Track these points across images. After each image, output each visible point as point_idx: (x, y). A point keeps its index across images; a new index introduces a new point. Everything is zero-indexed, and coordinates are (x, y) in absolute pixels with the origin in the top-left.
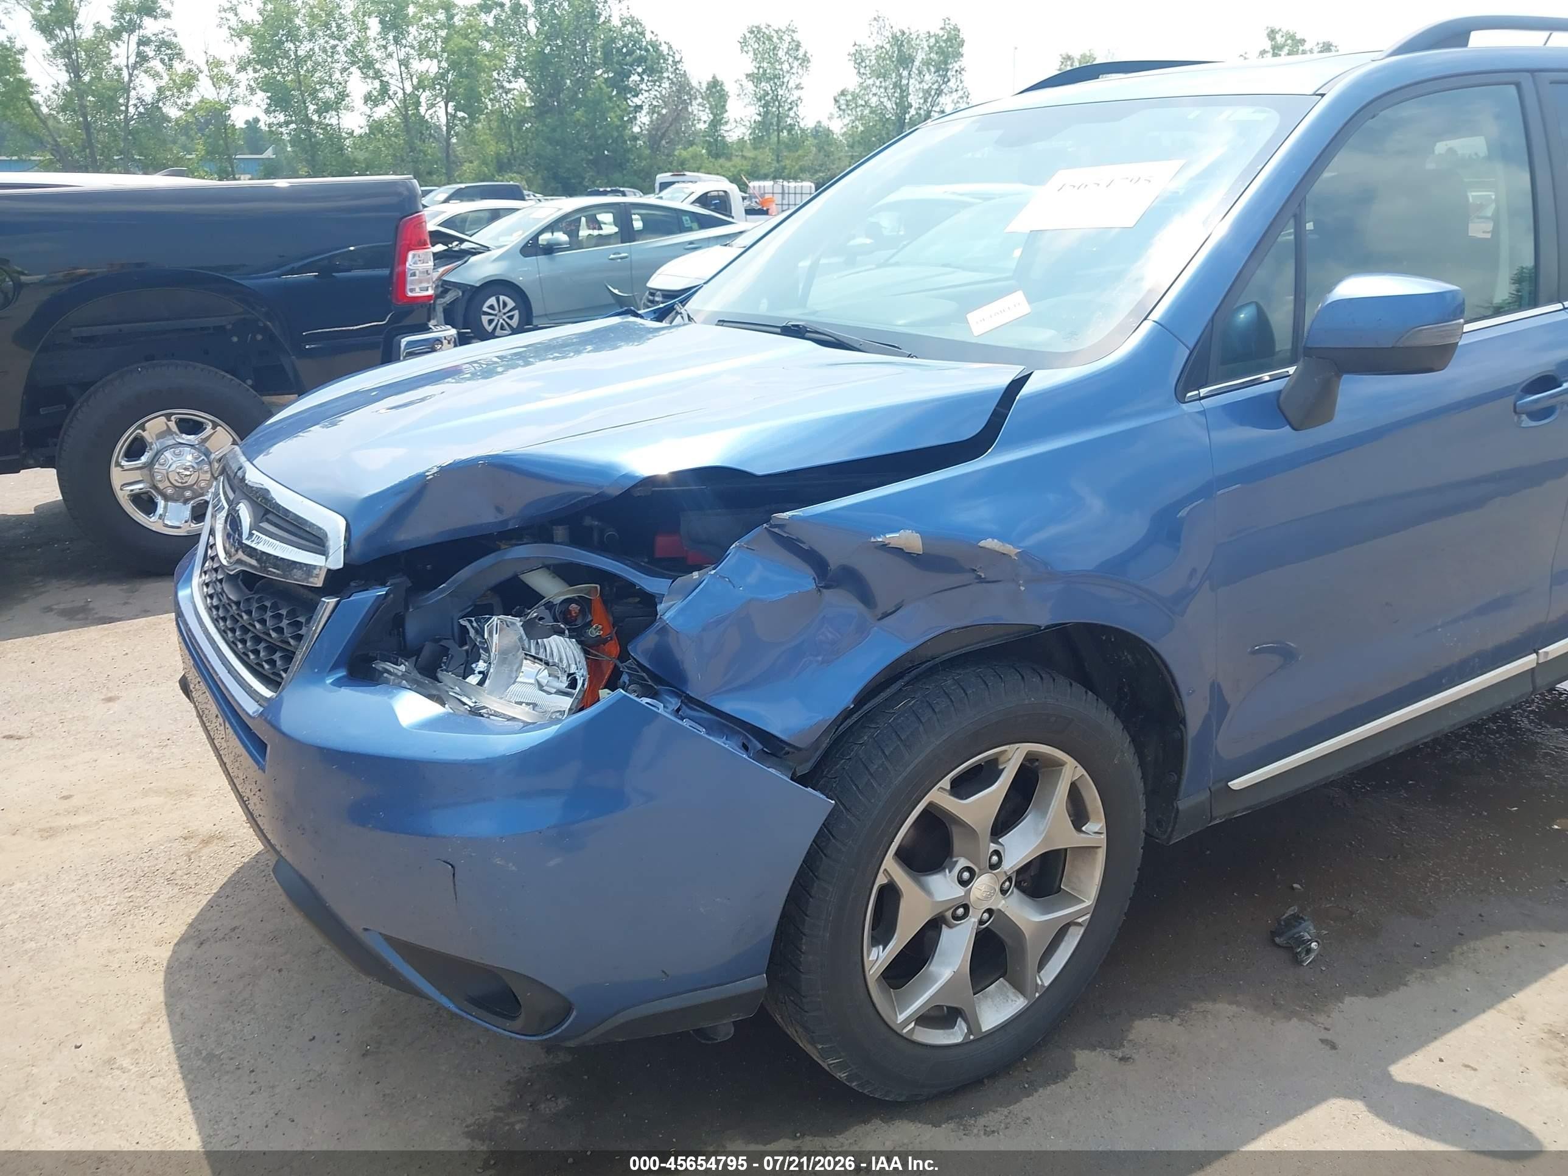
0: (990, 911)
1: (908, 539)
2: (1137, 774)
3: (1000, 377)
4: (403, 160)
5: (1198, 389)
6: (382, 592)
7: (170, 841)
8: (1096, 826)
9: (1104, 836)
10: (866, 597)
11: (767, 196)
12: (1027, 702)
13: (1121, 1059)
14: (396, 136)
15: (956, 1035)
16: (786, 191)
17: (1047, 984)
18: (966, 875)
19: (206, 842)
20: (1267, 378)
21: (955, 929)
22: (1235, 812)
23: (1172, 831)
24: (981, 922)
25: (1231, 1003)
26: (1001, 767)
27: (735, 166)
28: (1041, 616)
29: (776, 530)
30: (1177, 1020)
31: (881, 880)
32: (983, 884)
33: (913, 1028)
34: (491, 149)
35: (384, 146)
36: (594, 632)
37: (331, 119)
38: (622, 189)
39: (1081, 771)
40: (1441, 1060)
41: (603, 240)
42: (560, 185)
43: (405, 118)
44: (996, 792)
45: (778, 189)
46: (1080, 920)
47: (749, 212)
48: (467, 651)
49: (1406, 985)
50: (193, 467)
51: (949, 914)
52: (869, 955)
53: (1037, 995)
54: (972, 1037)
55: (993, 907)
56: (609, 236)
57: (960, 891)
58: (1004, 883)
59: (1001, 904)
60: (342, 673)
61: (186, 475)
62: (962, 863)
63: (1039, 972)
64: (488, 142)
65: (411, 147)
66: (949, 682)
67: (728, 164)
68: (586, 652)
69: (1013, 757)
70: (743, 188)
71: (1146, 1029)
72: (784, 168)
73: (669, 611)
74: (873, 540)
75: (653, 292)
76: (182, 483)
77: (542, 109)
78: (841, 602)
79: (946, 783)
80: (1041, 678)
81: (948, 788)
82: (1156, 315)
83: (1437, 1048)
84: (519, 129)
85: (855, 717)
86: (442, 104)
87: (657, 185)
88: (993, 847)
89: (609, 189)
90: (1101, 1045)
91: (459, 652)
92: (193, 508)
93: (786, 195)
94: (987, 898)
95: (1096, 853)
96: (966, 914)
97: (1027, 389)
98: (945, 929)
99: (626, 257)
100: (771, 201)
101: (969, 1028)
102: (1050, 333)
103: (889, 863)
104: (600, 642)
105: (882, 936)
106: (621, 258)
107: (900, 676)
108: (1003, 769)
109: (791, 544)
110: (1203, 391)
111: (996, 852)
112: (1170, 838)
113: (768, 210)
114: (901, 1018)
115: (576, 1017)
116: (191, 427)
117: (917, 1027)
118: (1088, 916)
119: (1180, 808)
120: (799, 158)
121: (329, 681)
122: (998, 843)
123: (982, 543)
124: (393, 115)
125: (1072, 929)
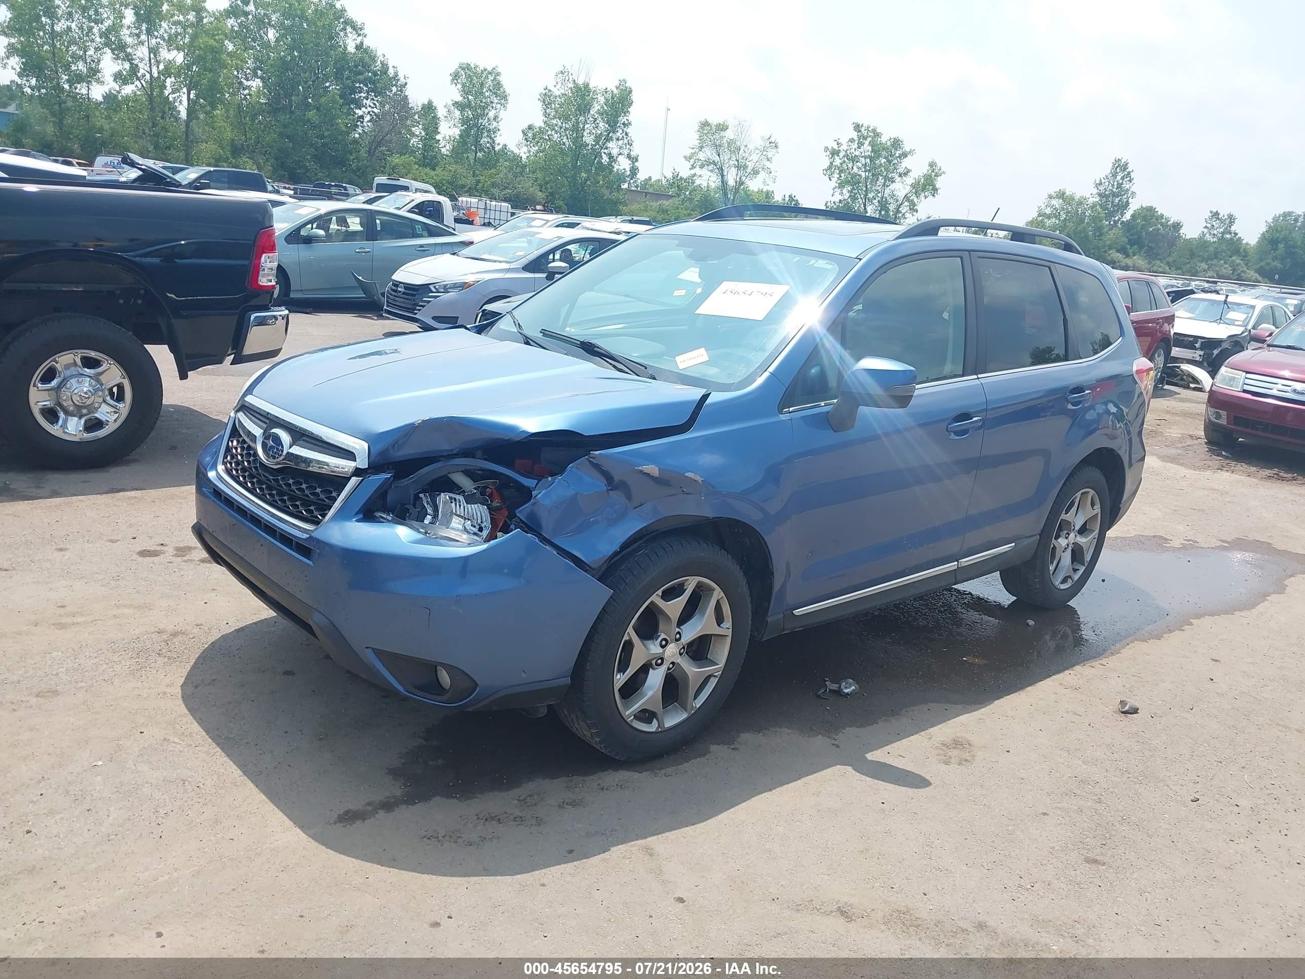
0: (673, 663)
1: (652, 469)
2: (749, 599)
3: (696, 394)
4: (144, 133)
5: (789, 408)
6: (389, 476)
7: (149, 634)
8: (728, 624)
9: (731, 630)
10: (629, 497)
11: (472, 210)
12: (700, 555)
13: (733, 749)
14: (140, 112)
15: (653, 727)
16: (488, 208)
17: (698, 707)
18: (664, 643)
19: (175, 634)
20: (823, 405)
21: (657, 670)
22: (795, 628)
23: (764, 633)
24: (669, 669)
25: (788, 728)
26: (685, 588)
27: (437, 175)
28: (709, 513)
29: (591, 459)
30: (762, 734)
31: (626, 638)
32: (672, 650)
33: (633, 719)
34: (228, 134)
35: (129, 119)
36: (496, 504)
37: (82, 89)
38: (344, 185)
39: (722, 594)
40: (889, 753)
41: (351, 236)
42: (286, 173)
43: (150, 98)
44: (681, 601)
45: (482, 205)
46: (716, 674)
47: (457, 220)
48: (418, 511)
49: (877, 723)
50: (90, 391)
51: (654, 662)
52: (616, 676)
53: (693, 712)
54: (660, 730)
55: (676, 662)
56: (355, 233)
57: (660, 650)
58: (681, 649)
59: (679, 660)
60: (361, 516)
61: (86, 398)
62: (663, 636)
63: (694, 700)
64: (225, 129)
65: (153, 123)
66: (664, 543)
67: (432, 173)
68: (491, 514)
69: (691, 583)
70: (453, 199)
71: (745, 737)
72: (478, 182)
73: (539, 495)
74: (636, 468)
75: (396, 284)
76: (82, 403)
77: (274, 108)
78: (617, 497)
79: (660, 592)
80: (708, 545)
81: (661, 595)
82: (771, 369)
83: (887, 748)
84: (253, 120)
85: (618, 557)
86: (185, 90)
87: (375, 185)
88: (678, 630)
89: (333, 184)
90: (723, 743)
91: (414, 511)
92: (86, 421)
93: (488, 211)
94: (673, 656)
95: (726, 639)
96: (662, 663)
97: (709, 401)
98: (651, 670)
99: (369, 252)
100: (475, 214)
101: (659, 724)
102: (717, 370)
103: (630, 629)
104: (498, 509)
105: (623, 669)
106: (365, 252)
107: (641, 538)
108: (686, 589)
109: (597, 467)
110: (791, 409)
111: (679, 633)
112: (762, 638)
113: (473, 221)
114: (627, 713)
115: (479, 690)
116: (90, 363)
117: (634, 720)
118: (720, 673)
119: (769, 620)
120: (491, 176)
121: (354, 520)
122: (679, 628)
123: (686, 474)
124: (138, 93)
125: (712, 679)
